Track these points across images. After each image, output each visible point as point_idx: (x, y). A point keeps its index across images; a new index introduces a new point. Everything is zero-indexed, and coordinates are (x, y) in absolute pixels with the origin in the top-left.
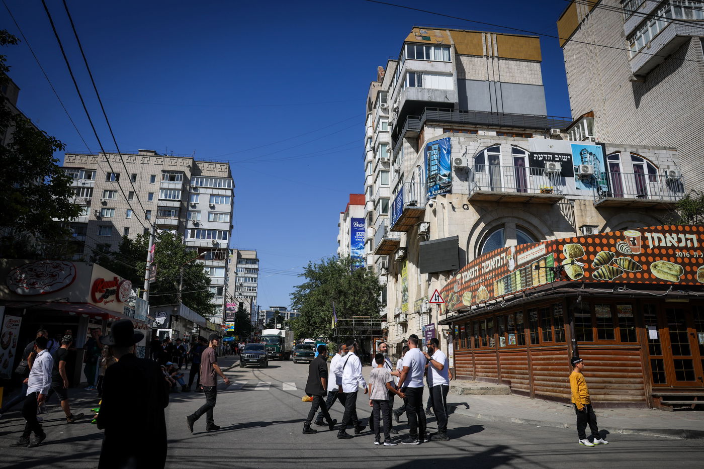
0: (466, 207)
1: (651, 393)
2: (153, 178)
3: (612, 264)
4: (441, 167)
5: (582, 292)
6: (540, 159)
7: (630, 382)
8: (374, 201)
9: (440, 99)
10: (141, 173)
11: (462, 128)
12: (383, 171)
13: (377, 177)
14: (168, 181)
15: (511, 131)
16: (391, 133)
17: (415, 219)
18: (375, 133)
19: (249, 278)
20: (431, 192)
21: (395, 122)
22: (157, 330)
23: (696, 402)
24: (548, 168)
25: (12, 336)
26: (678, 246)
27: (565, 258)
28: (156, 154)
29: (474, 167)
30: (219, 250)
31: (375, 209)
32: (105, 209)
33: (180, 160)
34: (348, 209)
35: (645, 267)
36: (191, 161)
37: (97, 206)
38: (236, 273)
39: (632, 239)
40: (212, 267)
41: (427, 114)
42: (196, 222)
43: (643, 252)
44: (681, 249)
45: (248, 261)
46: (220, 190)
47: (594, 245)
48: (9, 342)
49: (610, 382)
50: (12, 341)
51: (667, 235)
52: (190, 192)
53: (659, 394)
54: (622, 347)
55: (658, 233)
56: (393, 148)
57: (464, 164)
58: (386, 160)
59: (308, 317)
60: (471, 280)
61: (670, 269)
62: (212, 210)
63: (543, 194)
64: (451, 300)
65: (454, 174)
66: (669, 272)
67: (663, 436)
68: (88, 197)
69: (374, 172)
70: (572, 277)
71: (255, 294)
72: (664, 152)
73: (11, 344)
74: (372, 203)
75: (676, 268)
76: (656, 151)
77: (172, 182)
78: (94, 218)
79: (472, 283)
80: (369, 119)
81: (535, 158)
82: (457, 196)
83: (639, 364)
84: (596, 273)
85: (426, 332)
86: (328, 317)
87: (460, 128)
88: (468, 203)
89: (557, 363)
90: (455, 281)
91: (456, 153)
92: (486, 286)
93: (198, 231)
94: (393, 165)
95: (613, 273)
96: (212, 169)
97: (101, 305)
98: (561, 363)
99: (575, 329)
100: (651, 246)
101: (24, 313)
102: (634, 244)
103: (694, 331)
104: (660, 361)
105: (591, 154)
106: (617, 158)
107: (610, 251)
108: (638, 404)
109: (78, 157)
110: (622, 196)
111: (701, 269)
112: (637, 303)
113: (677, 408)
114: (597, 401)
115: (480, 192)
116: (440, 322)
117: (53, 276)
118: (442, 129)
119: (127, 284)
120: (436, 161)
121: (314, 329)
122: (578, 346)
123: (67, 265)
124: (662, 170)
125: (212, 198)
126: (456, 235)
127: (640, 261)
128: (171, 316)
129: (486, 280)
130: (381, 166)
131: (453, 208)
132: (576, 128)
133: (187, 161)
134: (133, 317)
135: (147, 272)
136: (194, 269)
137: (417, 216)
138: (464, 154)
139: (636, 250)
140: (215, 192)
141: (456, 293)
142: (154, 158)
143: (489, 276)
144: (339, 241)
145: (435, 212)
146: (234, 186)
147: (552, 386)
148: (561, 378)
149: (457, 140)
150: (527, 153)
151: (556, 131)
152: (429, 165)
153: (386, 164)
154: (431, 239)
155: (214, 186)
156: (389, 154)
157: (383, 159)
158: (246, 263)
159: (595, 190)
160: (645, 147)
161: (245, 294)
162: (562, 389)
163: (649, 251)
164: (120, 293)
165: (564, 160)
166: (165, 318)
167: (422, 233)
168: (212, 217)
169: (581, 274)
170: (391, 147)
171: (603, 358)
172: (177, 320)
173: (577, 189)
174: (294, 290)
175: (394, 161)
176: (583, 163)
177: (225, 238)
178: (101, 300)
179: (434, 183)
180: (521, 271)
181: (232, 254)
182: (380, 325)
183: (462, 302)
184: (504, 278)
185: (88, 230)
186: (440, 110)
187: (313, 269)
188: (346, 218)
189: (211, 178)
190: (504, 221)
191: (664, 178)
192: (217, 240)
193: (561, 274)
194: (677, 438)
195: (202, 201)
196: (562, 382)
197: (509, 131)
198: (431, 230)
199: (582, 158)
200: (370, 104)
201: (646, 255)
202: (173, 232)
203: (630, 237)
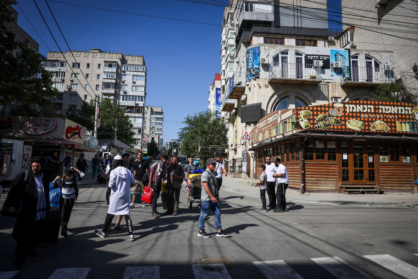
0: (267, 86)
1: (341, 186)
2: (99, 65)
3: (326, 121)
4: (254, 64)
5: (308, 135)
6: (311, 59)
7: (330, 181)
8: (226, 80)
9: (263, 19)
10: (92, 63)
11: (275, 37)
12: (230, 62)
13: (227, 65)
14: (108, 68)
15: (304, 39)
16: (235, 39)
17: (240, 92)
18: (226, 38)
19: (158, 123)
20: (248, 78)
21: (237, 32)
22: (102, 153)
23: (362, 190)
24: (315, 64)
25: (29, 156)
26: (363, 112)
27: (301, 118)
28: (101, 51)
29: (273, 63)
30: (139, 107)
31: (226, 84)
32: (73, 84)
33: (114, 55)
34: (214, 83)
35: (343, 123)
36: (121, 55)
37: (68, 82)
38: (150, 120)
39: (338, 108)
40: (135, 117)
41: (255, 28)
42: (125, 92)
43: (343, 114)
44: (364, 113)
45: (157, 113)
46: (138, 72)
47: (317, 111)
48: (27, 158)
49: (320, 180)
50: (29, 158)
51: (358, 106)
52: (121, 74)
53: (343, 186)
54: (328, 163)
55: (353, 105)
56: (236, 48)
57: (266, 62)
58: (232, 55)
59: (187, 146)
60: (263, 127)
61: (357, 124)
62: (134, 84)
63: (310, 79)
64: (254, 138)
65: (261, 68)
66: (356, 125)
67: (328, 204)
68: (63, 78)
69: (226, 62)
70: (304, 127)
71: (161, 133)
72: (385, 54)
73: (29, 159)
74: (225, 80)
75: (360, 123)
76: (381, 54)
77: (110, 68)
78: (67, 90)
79: (263, 129)
80: (223, 30)
81: (308, 58)
82: (262, 80)
83: (336, 171)
84: (316, 125)
85: (244, 154)
86: (196, 146)
87: (274, 37)
88: (268, 84)
89: (296, 171)
90: (256, 128)
91: (263, 56)
92: (268, 131)
93: (126, 97)
94: (236, 58)
95: (326, 125)
96: (133, 60)
97: (71, 140)
98: (297, 171)
99: (303, 154)
100: (348, 112)
101: (33, 144)
102: (339, 111)
103: (367, 155)
104: (347, 170)
105: (341, 55)
106: (357, 57)
107: (325, 114)
108: (333, 191)
109: (55, 54)
110: (358, 80)
111: (374, 124)
112: (339, 141)
113: (350, 193)
114: (312, 189)
115: (275, 78)
116: (249, 149)
117: (46, 125)
118: (263, 38)
119: (84, 128)
120: (252, 60)
121: (190, 153)
122: (305, 162)
123: (52, 119)
124: (383, 65)
125: (134, 77)
126: (260, 102)
127: (341, 120)
128: (110, 145)
129: (268, 127)
130: (229, 59)
131: (260, 87)
132: (344, 36)
133: (119, 56)
134: (89, 146)
135: (96, 122)
136: (123, 119)
137: (241, 91)
138: (267, 56)
139: (339, 114)
140: (136, 73)
141: (256, 134)
142: (100, 54)
143: (270, 125)
144: (209, 102)
145: (250, 89)
146: (146, 70)
147: (293, 182)
148: (297, 178)
149: (264, 47)
150: (304, 55)
151: (332, 38)
152: (248, 62)
153: (232, 58)
154: (247, 104)
155: (135, 70)
156: (234, 51)
157: (231, 55)
158: (156, 114)
159: (342, 76)
160: (374, 51)
161: (156, 132)
162: (297, 183)
163: (347, 114)
164: (80, 134)
165: (325, 59)
166: (107, 146)
167: (243, 101)
168: (134, 88)
169: (309, 126)
170: (235, 48)
171: (318, 168)
172: (113, 148)
173: (331, 76)
174: (179, 131)
175: (237, 56)
176: (336, 60)
177: (142, 101)
178: (71, 137)
179: (250, 73)
180: (282, 123)
181: (148, 109)
182: (224, 150)
183: (258, 139)
184: (275, 127)
185: (64, 96)
186: (262, 26)
187: (190, 119)
188: (213, 88)
189: (133, 65)
190: (288, 94)
191: (383, 69)
192: (137, 102)
193: (298, 126)
194: (337, 204)
195: (128, 79)
196: (297, 180)
197: (303, 39)
198: (248, 99)
199: (336, 58)
200: (224, 21)
201: (345, 116)
202: (112, 97)
203: (337, 107)
